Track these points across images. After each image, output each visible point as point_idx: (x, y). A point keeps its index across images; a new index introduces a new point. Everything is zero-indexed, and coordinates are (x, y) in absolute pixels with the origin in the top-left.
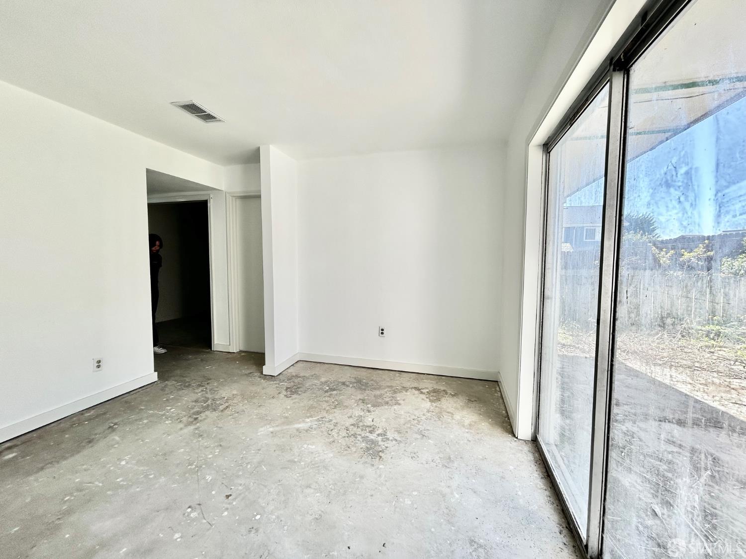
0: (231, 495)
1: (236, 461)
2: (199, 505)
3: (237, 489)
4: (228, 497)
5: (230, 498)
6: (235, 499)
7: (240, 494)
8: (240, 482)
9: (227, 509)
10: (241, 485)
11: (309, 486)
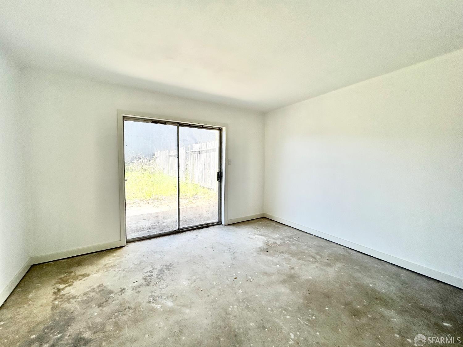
0: (235, 278)
1: (224, 295)
2: (247, 280)
3: (231, 279)
4: (236, 278)
5: (235, 277)
6: (234, 276)
7: (231, 277)
8: (229, 282)
9: (238, 274)
10: (229, 280)
11: (207, 267)
